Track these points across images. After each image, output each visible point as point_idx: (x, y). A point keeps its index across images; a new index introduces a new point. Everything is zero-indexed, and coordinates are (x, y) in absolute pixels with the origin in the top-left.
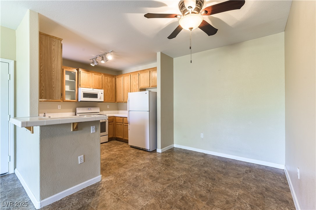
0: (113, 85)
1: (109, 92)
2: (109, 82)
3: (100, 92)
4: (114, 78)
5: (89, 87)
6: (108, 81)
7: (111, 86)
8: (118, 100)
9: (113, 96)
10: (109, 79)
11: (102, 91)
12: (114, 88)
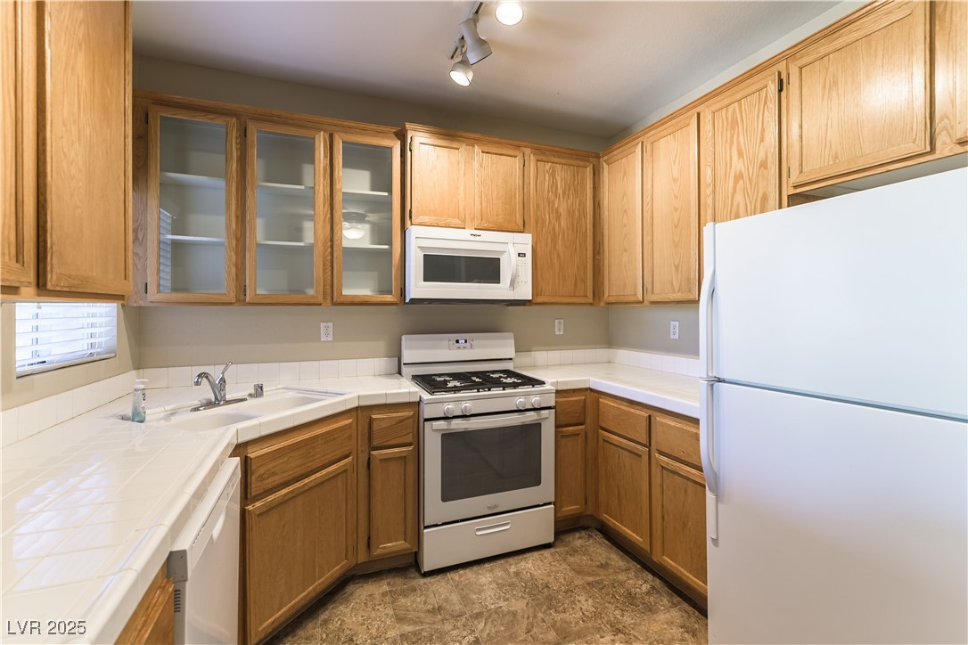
0: (582, 205)
1: (560, 246)
2: (560, 191)
3: (510, 246)
4: (589, 170)
5: (456, 221)
6: (554, 185)
7: (570, 213)
8: (612, 290)
9: (585, 268)
10: (562, 174)
11: (525, 241)
12: (590, 226)
